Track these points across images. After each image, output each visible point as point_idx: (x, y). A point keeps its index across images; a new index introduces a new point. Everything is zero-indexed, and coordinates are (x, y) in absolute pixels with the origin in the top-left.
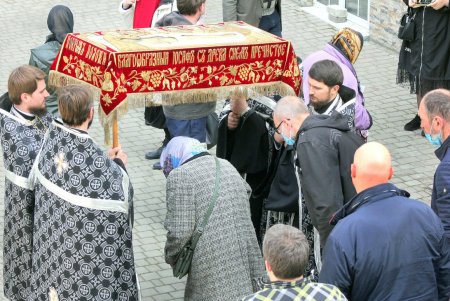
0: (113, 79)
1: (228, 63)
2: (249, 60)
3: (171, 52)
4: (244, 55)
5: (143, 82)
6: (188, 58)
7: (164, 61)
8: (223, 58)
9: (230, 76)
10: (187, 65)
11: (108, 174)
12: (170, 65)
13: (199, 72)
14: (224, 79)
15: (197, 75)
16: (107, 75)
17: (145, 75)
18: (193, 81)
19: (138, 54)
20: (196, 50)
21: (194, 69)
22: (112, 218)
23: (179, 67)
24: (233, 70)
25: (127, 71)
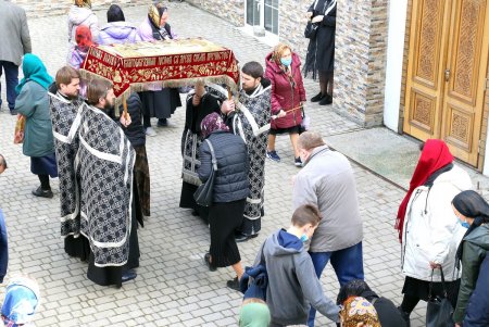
0: (121, 75)
1: (193, 63)
2: (206, 62)
3: (157, 58)
4: (203, 58)
5: (140, 76)
6: (168, 61)
7: (153, 63)
8: (189, 61)
9: (193, 72)
10: (167, 65)
11: (111, 138)
12: (157, 65)
13: (174, 69)
14: (190, 73)
15: (173, 71)
16: (117, 72)
17: (140, 72)
18: (170, 75)
19: (137, 59)
20: (173, 56)
21: (171, 68)
22: (111, 165)
23: (162, 67)
24: (195, 67)
25: (129, 70)
